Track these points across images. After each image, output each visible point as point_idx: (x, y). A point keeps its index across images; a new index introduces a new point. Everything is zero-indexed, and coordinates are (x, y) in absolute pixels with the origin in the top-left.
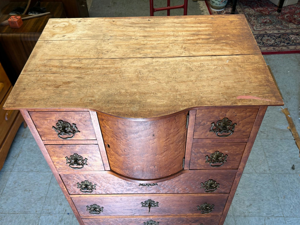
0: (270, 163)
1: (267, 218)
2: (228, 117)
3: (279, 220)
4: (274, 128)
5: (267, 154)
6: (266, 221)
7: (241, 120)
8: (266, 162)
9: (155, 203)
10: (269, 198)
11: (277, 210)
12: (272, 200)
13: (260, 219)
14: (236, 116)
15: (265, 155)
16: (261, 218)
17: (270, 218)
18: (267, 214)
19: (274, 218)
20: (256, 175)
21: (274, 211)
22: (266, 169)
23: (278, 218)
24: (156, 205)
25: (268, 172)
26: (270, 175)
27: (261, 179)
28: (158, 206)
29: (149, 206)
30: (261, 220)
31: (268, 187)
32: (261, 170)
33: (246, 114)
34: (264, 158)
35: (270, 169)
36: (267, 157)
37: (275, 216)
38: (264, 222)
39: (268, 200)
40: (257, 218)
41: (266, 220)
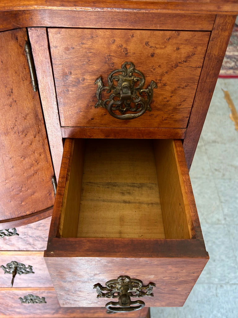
0: (226, 211)
1: (219, 286)
2: (133, 61)
3: (236, 289)
4: (232, 166)
5: (223, 199)
6: (218, 291)
7: (167, 73)
8: (221, 209)
9: (27, 268)
10: (223, 257)
11: (233, 275)
12: (227, 260)
13: (209, 288)
14: (153, 55)
15: (220, 200)
16: (211, 285)
17: (224, 285)
18: (220, 280)
19: (229, 286)
20: (207, 226)
21: (229, 276)
22: (221, 217)
23: (234, 287)
24: (28, 270)
25: (223, 222)
26: (225, 226)
27: (213, 231)
28: (33, 273)
29: (14, 273)
30: (212, 290)
31: (223, 243)
32: (214, 220)
33: (178, 49)
34: (218, 203)
35: (225, 219)
36: (222, 202)
37: (231, 283)
38: (215, 292)
39: (223, 260)
40: (206, 286)
41: (218, 289)
